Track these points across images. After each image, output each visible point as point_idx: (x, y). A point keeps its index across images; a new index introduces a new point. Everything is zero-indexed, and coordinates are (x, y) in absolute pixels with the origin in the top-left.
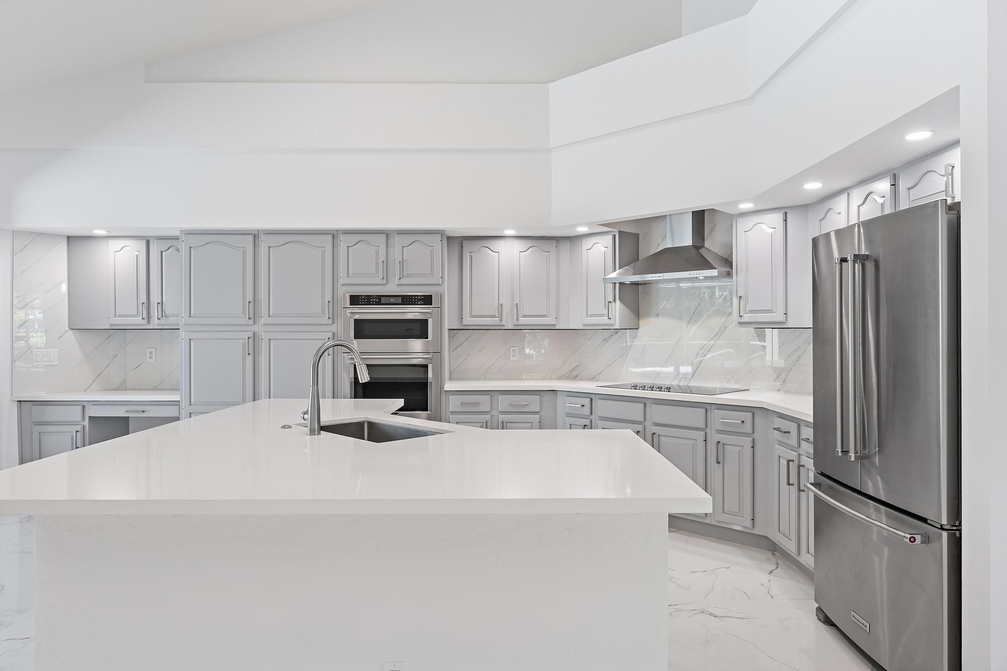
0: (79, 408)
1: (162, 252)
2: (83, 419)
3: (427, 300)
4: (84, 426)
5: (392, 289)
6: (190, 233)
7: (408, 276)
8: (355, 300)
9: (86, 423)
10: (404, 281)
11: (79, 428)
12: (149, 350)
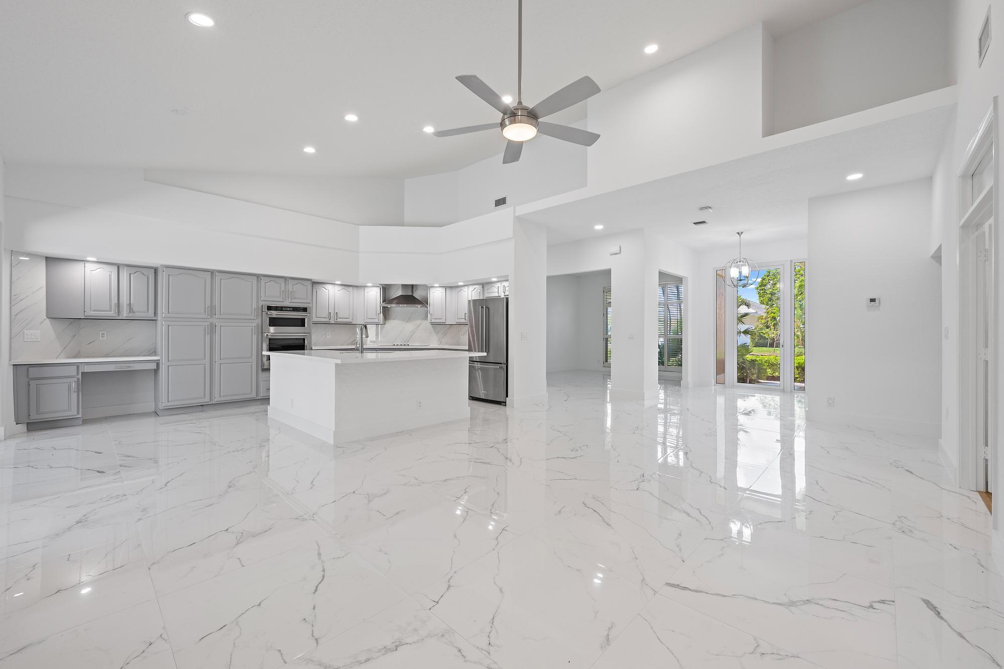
0: (76, 367)
1: (130, 274)
2: (78, 374)
3: (305, 310)
4: (78, 378)
5: (287, 303)
6: (168, 267)
7: (295, 298)
8: (269, 308)
9: (80, 376)
10: (293, 301)
11: (75, 379)
12: (101, 332)
